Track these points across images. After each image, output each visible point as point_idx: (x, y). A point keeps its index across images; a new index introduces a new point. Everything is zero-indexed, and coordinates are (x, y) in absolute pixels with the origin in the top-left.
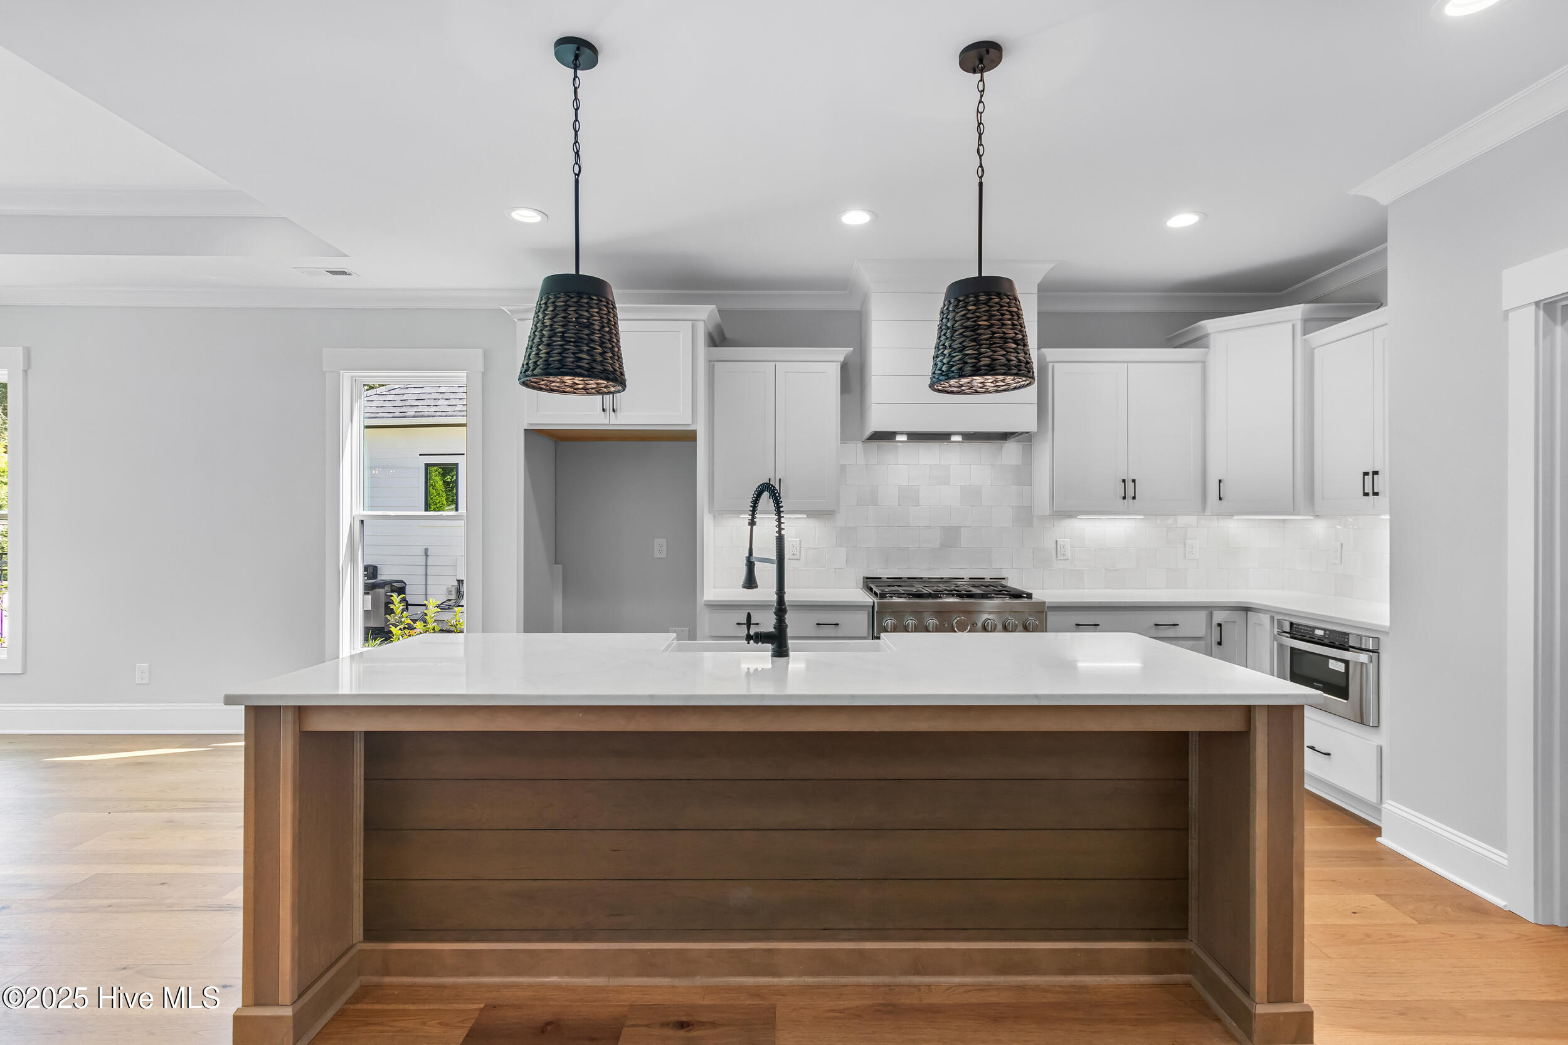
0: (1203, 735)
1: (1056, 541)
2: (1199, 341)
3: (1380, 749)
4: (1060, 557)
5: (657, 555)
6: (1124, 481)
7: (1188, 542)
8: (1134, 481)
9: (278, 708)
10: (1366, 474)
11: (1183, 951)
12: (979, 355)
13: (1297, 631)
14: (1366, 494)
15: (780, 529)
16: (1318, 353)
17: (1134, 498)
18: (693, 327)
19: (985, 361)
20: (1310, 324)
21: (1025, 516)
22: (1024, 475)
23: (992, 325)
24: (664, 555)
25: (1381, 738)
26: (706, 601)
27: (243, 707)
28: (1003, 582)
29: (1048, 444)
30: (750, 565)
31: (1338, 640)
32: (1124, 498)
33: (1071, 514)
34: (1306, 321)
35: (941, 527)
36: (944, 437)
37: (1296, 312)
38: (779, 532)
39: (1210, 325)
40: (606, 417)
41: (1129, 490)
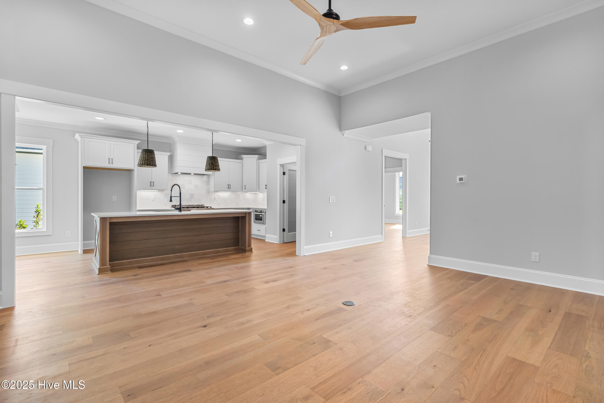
0: (242, 217)
1: (215, 197)
2: (241, 159)
3: (266, 227)
4: (215, 200)
5: (114, 200)
6: (228, 185)
7: (240, 197)
8: (230, 185)
9: (106, 218)
10: (266, 185)
11: (239, 248)
12: (213, 168)
13: (256, 211)
14: (266, 188)
15: (180, 191)
16: (260, 164)
17: (230, 188)
18: (134, 145)
19: (214, 168)
20: (259, 159)
21: (208, 192)
22: (208, 183)
23: (215, 163)
24: (116, 200)
25: (266, 226)
26: (138, 210)
27: (99, 218)
28: (204, 206)
29: (214, 177)
30: (171, 197)
31: (261, 212)
32: (228, 188)
33: (218, 192)
34: (258, 158)
35: (190, 194)
36: (190, 174)
37: (257, 156)
38: (180, 192)
39: (244, 156)
40: (109, 164)
41: (229, 187)
